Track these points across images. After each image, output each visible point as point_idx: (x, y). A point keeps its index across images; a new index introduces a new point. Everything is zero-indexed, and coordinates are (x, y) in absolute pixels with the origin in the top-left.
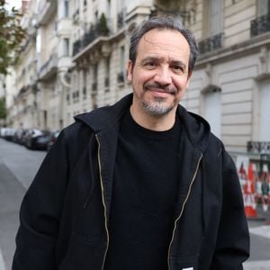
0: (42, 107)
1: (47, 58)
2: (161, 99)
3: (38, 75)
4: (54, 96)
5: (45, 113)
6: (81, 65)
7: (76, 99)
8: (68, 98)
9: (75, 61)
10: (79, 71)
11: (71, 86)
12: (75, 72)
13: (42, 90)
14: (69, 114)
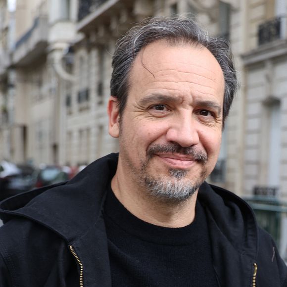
0: (18, 118)
1: (29, 24)
2: (180, 172)
3: (11, 55)
4: (41, 98)
5: (24, 130)
6: (93, 39)
7: (84, 104)
8: (68, 102)
9: (81, 31)
10: (89, 50)
11: (74, 78)
12: (82, 52)
13: (19, 85)
14: (70, 134)
